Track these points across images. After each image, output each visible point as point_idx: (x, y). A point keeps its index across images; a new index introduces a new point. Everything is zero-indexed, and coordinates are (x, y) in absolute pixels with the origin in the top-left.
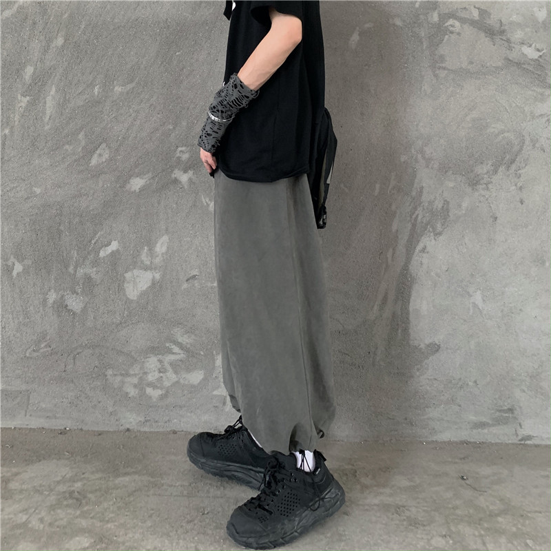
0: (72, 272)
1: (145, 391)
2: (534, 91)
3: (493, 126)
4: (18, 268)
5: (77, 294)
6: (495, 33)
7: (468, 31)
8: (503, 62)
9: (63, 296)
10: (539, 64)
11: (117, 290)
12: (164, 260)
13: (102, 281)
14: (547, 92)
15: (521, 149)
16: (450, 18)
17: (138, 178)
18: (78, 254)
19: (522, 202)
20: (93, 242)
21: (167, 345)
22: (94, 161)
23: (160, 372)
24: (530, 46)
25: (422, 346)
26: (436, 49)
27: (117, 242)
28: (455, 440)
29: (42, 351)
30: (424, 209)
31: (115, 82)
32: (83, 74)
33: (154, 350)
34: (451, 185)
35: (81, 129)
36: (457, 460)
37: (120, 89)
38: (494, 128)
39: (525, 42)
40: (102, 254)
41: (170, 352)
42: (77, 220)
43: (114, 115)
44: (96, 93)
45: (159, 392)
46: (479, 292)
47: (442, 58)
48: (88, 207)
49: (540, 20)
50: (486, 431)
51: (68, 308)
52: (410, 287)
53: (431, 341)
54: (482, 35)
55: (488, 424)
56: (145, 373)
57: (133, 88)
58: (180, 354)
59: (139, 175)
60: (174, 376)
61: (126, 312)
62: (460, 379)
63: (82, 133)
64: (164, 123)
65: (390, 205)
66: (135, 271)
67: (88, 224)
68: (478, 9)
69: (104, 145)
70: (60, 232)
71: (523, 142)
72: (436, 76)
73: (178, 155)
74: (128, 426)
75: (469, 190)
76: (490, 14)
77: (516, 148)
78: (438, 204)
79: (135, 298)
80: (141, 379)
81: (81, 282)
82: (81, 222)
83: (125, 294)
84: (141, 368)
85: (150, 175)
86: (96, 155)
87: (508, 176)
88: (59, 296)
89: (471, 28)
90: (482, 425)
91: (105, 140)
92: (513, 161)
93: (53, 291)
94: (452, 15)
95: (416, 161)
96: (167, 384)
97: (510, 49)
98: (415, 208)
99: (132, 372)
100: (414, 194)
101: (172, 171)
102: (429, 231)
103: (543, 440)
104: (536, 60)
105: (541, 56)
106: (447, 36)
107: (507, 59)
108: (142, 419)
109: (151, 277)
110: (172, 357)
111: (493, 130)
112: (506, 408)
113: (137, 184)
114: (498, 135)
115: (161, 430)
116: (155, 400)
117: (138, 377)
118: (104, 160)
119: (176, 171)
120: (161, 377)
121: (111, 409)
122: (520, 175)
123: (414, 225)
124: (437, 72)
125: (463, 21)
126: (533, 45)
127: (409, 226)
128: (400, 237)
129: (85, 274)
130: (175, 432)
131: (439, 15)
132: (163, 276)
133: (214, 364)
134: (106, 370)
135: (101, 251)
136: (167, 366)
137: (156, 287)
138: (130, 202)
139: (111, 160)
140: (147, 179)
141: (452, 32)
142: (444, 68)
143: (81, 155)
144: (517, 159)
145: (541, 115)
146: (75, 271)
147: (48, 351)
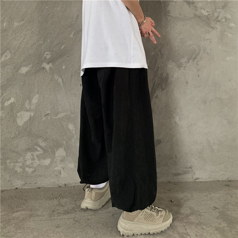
1: (25, 170)
2: (205, 29)
6: (190, 3)
8: (193, 15)
10: (208, 18)
11: (13, 121)
12: (35, 107)
13: (6, 117)
14: (211, 30)
15: (199, 53)
17: (25, 67)
19: (199, 76)
21: (35, 147)
22: (3, 59)
23: (32, 160)
24: (204, 10)
26: (167, 8)
27: (13, 98)
28: (166, 181)
33: (29, 150)
36: (166, 191)
39: (203, 8)
41: (37, 150)
45: (32, 170)
46: (177, 117)
47: (169, 12)
53: (157, 138)
55: (181, 174)
56: (25, 161)
58: (40, 151)
60: (38, 162)
61: (17, 132)
66: (22, 112)
71: (200, 50)
72: (167, 19)
73: (45, 56)
74: (16, 187)
77: (197, 52)
83: (17, 124)
84: (23, 159)
85: (31, 65)
86: (4, 56)
96: (35, 165)
97: (196, 10)
99: (19, 161)
101: (42, 63)
102: (159, 88)
103: (203, 179)
104: (207, 16)
105: (209, 14)
106: (171, 3)
107: (195, 14)
108: (24, 183)
109: (30, 115)
110: (37, 153)
111: (188, 43)
113: (24, 70)
114: (190, 46)
115: (33, 187)
116: (30, 173)
117: (22, 163)
119: (44, 64)
120: (33, 162)
121: (8, 179)
122: (198, 64)
124: (167, 17)
126: (206, 10)
130: (39, 188)
132: (35, 114)
133: (55, 155)
134: (6, 161)
135: (5, 103)
136: (35, 157)
137: (31, 119)
138: (21, 79)
139: (11, 58)
140: (29, 68)
141: (173, 1)
142: (170, 16)
144: (197, 57)
145: (208, 39)
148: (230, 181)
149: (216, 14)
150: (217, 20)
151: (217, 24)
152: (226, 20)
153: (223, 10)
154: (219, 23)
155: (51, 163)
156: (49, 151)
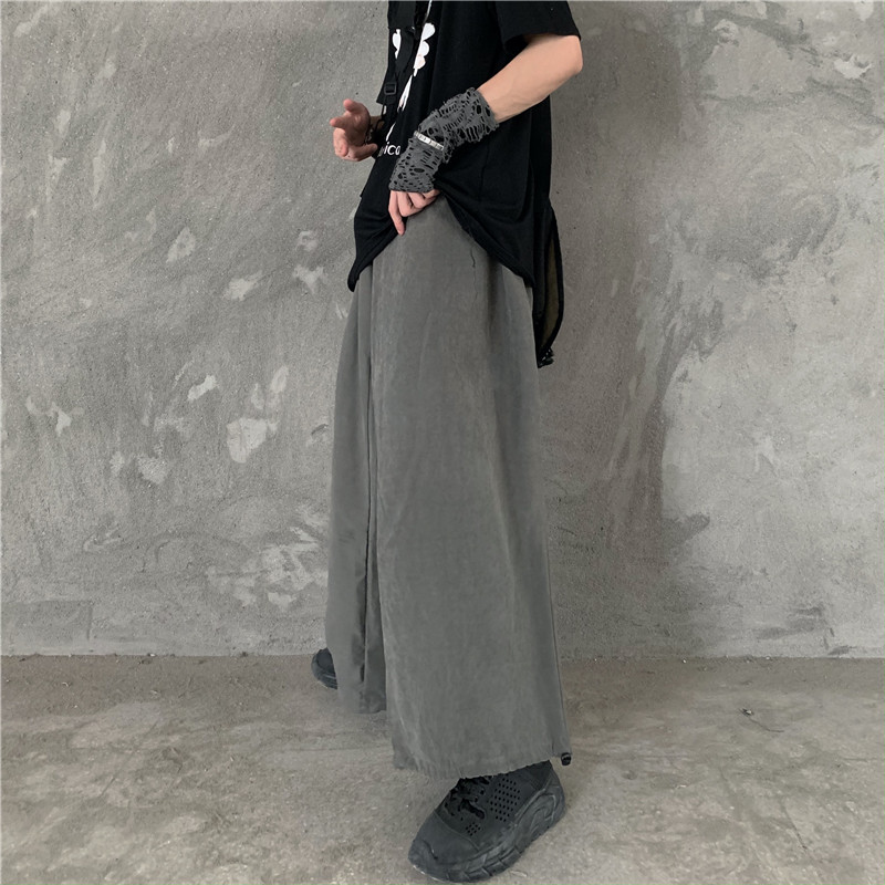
0: (147, 425)
1: (267, 599)
2: (854, 129)
3: (792, 185)
4: (64, 420)
5: (157, 457)
6: (789, 36)
7: (751, 37)
8: (805, 84)
9: (134, 461)
10: (861, 88)
11: (216, 449)
12: (282, 403)
13: (194, 435)
15: (832, 221)
16: (721, 17)
17: (242, 280)
18: (155, 397)
19: (834, 301)
20: (177, 378)
21: (292, 529)
22: (172, 256)
23: (286, 570)
24: (848, 59)
25: (682, 519)
26: (701, 67)
27: (213, 377)
28: (733, 655)
29: (108, 542)
30: (684, 315)
31: (199, 133)
32: (148, 121)
33: (273, 537)
34: (726, 277)
35: (150, 206)
36: (736, 686)
37: (207, 143)
38: (791, 188)
39: (840, 53)
40: (192, 396)
41: (297, 540)
42: (150, 345)
43: (199, 184)
44: (170, 151)
45: (289, 599)
46: (768, 439)
47: (710, 82)
48: (166, 325)
49: (863, 18)
50: (780, 641)
51: (144, 478)
52: (664, 434)
53: (695, 512)
54: (773, 43)
55: (783, 631)
56: (265, 571)
57: (228, 141)
58: (310, 542)
59: (242, 275)
60: (307, 575)
61: (232, 483)
62: (741, 567)
63: (152, 213)
64: (278, 194)
65: (634, 311)
66: (241, 419)
67: (168, 351)
68: (766, 2)
69: (186, 231)
70: (125, 366)
71: (836, 208)
72: (701, 109)
73: (301, 243)
74: (241, 649)
75: (753, 285)
76: (785, 11)
77: (826, 218)
78: (706, 308)
79: (244, 461)
80: (258, 579)
81: (162, 438)
82: (156, 348)
83: (228, 456)
84: (258, 565)
85: (260, 274)
86: (175, 246)
87: (813, 261)
88: (130, 461)
89: (755, 32)
90: (774, 633)
91: (187, 223)
92: (820, 239)
93: (118, 453)
94: (725, 13)
95: (672, 242)
96: (299, 587)
97: (817, 64)
98: (671, 315)
99: (245, 571)
100: (669, 292)
101: (293, 267)
102: (692, 349)
103: (865, 652)
104: (857, 80)
105: (864, 74)
106: (717, 47)
107: (811, 80)
108: (266, 638)
109: (265, 428)
110: (301, 548)
111: (790, 191)
112: (808, 607)
113: (240, 288)
114: (797, 199)
116: (283, 610)
117: (254, 577)
118: (188, 254)
119: (299, 268)
120: (289, 577)
121: (216, 625)
122: (832, 260)
123: (669, 340)
124: (703, 103)
125: (742, 21)
126: (852, 58)
127: (662, 341)
128: (647, 360)
129: (167, 427)
131: (705, 13)
132: (281, 427)
134: (207, 568)
135: (190, 391)
136: (295, 560)
137: (272, 443)
138: (231, 316)
139: (198, 252)
140: (255, 281)
141: (725, 41)
142: (713, 98)
143: (152, 246)
144: (827, 236)
145: (865, 166)
146: (152, 423)
147: (116, 543)
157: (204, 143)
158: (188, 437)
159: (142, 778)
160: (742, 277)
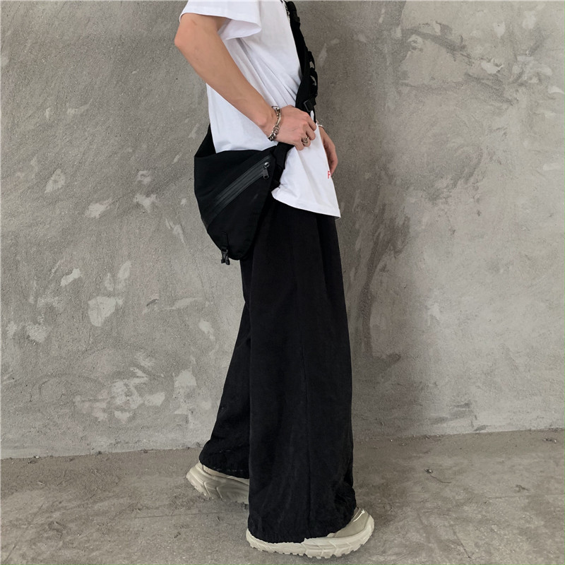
0: (33, 302)
1: (114, 416)
2: (492, 105)
3: (453, 140)
5: (40, 324)
6: (455, 48)
7: (430, 47)
8: (463, 77)
9: (24, 327)
10: (497, 79)
11: (81, 318)
12: (126, 286)
13: (65, 309)
14: (505, 106)
15: (479, 162)
16: (412, 33)
17: (98, 204)
18: (37, 284)
19: (479, 213)
21: (132, 369)
22: (50, 187)
23: (127, 396)
24: (489, 61)
25: (384, 357)
26: (400, 66)
27: (78, 269)
28: (417, 435)
29: (5, 383)
30: (386, 226)
31: (68, 104)
32: (32, 96)
33: (119, 375)
34: (412, 200)
35: (33, 155)
36: (421, 454)
37: (74, 112)
38: (453, 142)
39: (485, 58)
40: (64, 282)
41: (134, 375)
42: (34, 249)
43: (68, 140)
44: (47, 117)
45: (127, 415)
46: (436, 305)
47: (405, 74)
48: (45, 235)
49: (499, 36)
50: (445, 425)
51: (30, 339)
52: (370, 305)
53: (391, 352)
54: (444, 51)
55: (447, 419)
56: (113, 398)
57: (87, 110)
58: (143, 377)
59: (98, 201)
60: (140, 399)
61: (91, 340)
62: (421, 382)
63: (35, 159)
64: (123, 146)
65: (354, 223)
66: (98, 297)
67: (47, 253)
68: (440, 24)
69: (59, 171)
70: (17, 263)
71: (481, 155)
72: (399, 93)
73: (139, 179)
74: (99, 449)
75: (429, 205)
76: (452, 30)
77: (475, 161)
78: (400, 221)
80: (109, 403)
81: (43, 311)
82: (38, 251)
83: (89, 322)
84: (108, 393)
85: (110, 200)
86: (51, 182)
87: (466, 189)
88: (20, 328)
89: (433, 43)
90: (441, 420)
91: (59, 166)
92: (471, 174)
93: (12, 322)
94: (415, 31)
95: (380, 178)
96: (134, 406)
97: (470, 64)
98: (378, 227)
99: (100, 398)
100: (377, 211)
101: (133, 196)
102: (390, 249)
103: (496, 428)
104: (495, 75)
105: (499, 71)
106: (409, 52)
107: (467, 75)
108: (113, 442)
109: (115, 303)
110: (137, 381)
111: (453, 144)
112: (462, 403)
113: (96, 210)
114: (457, 149)
115: (132, 450)
116: (124, 423)
117: (106, 402)
118: (60, 187)
119: (138, 196)
120: (128, 400)
121: (81, 435)
122: (478, 188)
123: (376, 243)
124: (400, 89)
125: (425, 36)
126: (492, 60)
127: (372, 244)
128: (362, 256)
129: (47, 304)
130: (146, 452)
131: (402, 30)
132: (126, 302)
133: (173, 385)
134: (74, 397)
135: (62, 280)
136: (133, 389)
137: (119, 313)
138: (90, 228)
139: (67, 186)
140: (107, 205)
141: (414, 48)
142: (407, 85)
143: (35, 181)
144: (475, 172)
145: (499, 128)
146: (36, 301)
147: (11, 383)
148: (556, 430)
149: (516, 70)
150: (519, 82)
151: (520, 91)
152: (540, 80)
153: (532, 58)
154: (523, 89)
155: (167, 400)
156: (160, 376)
157: (71, 112)
158: (61, 310)
159: (34, 544)
160: (423, 200)
